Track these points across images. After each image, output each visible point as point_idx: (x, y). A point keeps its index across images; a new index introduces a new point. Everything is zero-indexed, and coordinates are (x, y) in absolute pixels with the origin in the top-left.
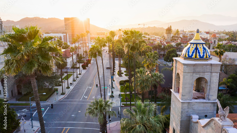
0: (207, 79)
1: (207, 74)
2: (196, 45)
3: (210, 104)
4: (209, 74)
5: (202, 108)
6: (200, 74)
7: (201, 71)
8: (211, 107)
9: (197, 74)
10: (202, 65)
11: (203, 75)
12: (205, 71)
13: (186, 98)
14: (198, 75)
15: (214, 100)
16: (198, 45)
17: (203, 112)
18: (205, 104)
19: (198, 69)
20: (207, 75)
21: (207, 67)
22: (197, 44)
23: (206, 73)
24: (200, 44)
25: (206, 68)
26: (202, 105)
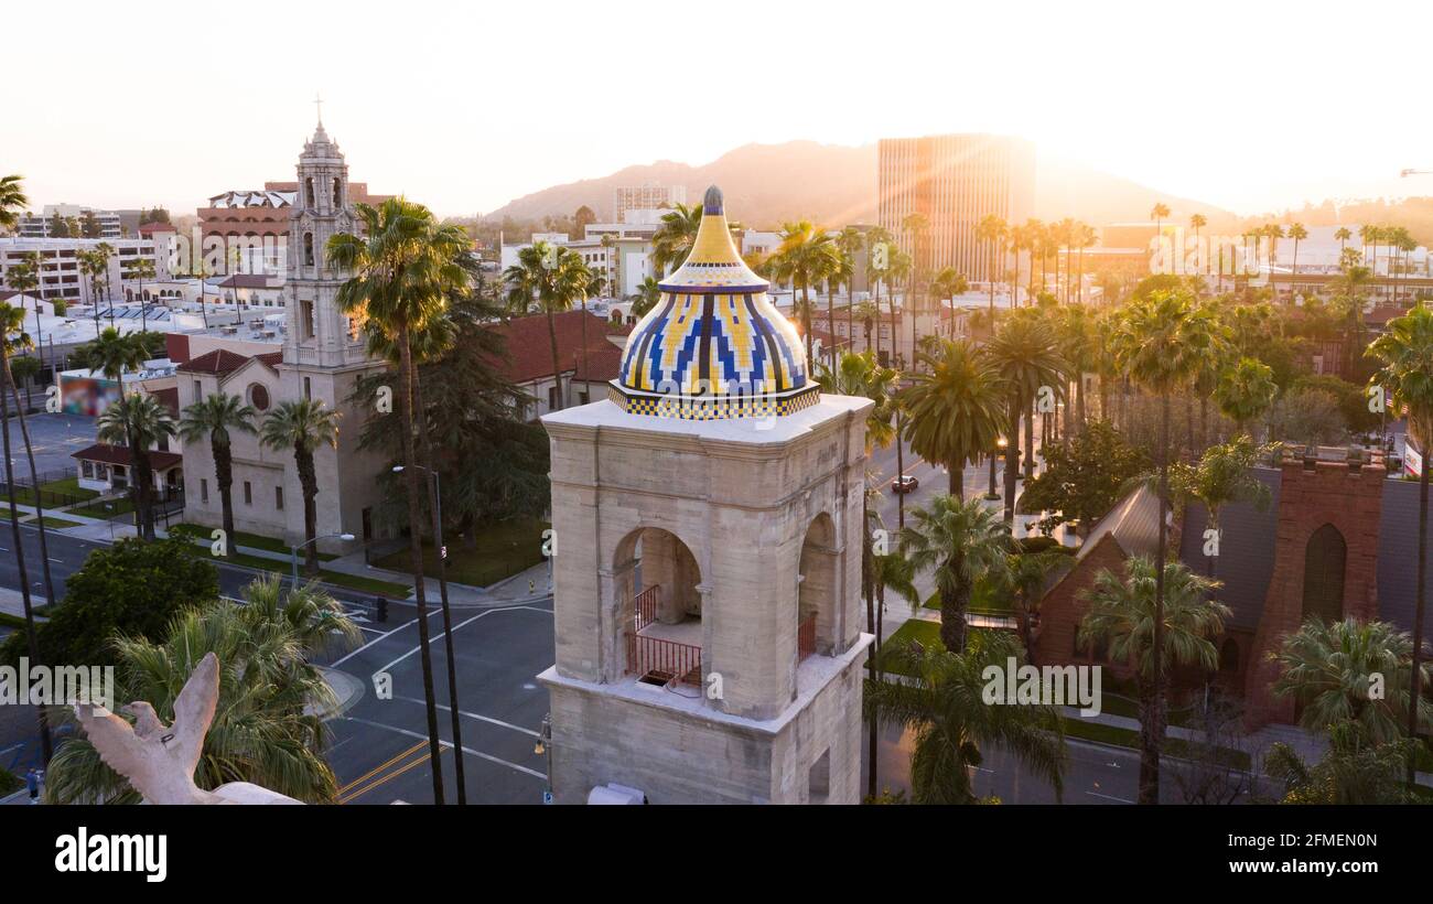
0: (691, 546)
1: (691, 513)
2: (702, 297)
3: (722, 739)
4: (699, 514)
5: (675, 754)
6: (641, 507)
7: (649, 487)
8: (728, 757)
9: (629, 505)
10: (657, 440)
11: (664, 515)
12: (676, 489)
13: (568, 660)
14: (634, 511)
15: (747, 713)
16: (717, 299)
17: (682, 786)
18: (689, 730)
19: (629, 469)
20: (692, 519)
21: (683, 456)
22: (709, 294)
23: (681, 504)
24: (732, 294)
25: (681, 464)
26: (672, 729)
